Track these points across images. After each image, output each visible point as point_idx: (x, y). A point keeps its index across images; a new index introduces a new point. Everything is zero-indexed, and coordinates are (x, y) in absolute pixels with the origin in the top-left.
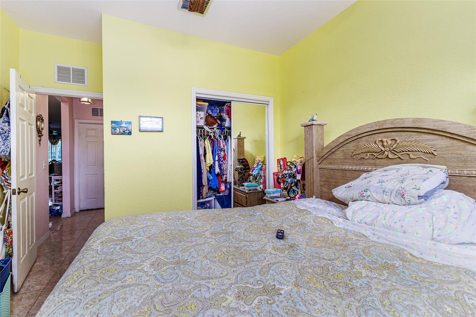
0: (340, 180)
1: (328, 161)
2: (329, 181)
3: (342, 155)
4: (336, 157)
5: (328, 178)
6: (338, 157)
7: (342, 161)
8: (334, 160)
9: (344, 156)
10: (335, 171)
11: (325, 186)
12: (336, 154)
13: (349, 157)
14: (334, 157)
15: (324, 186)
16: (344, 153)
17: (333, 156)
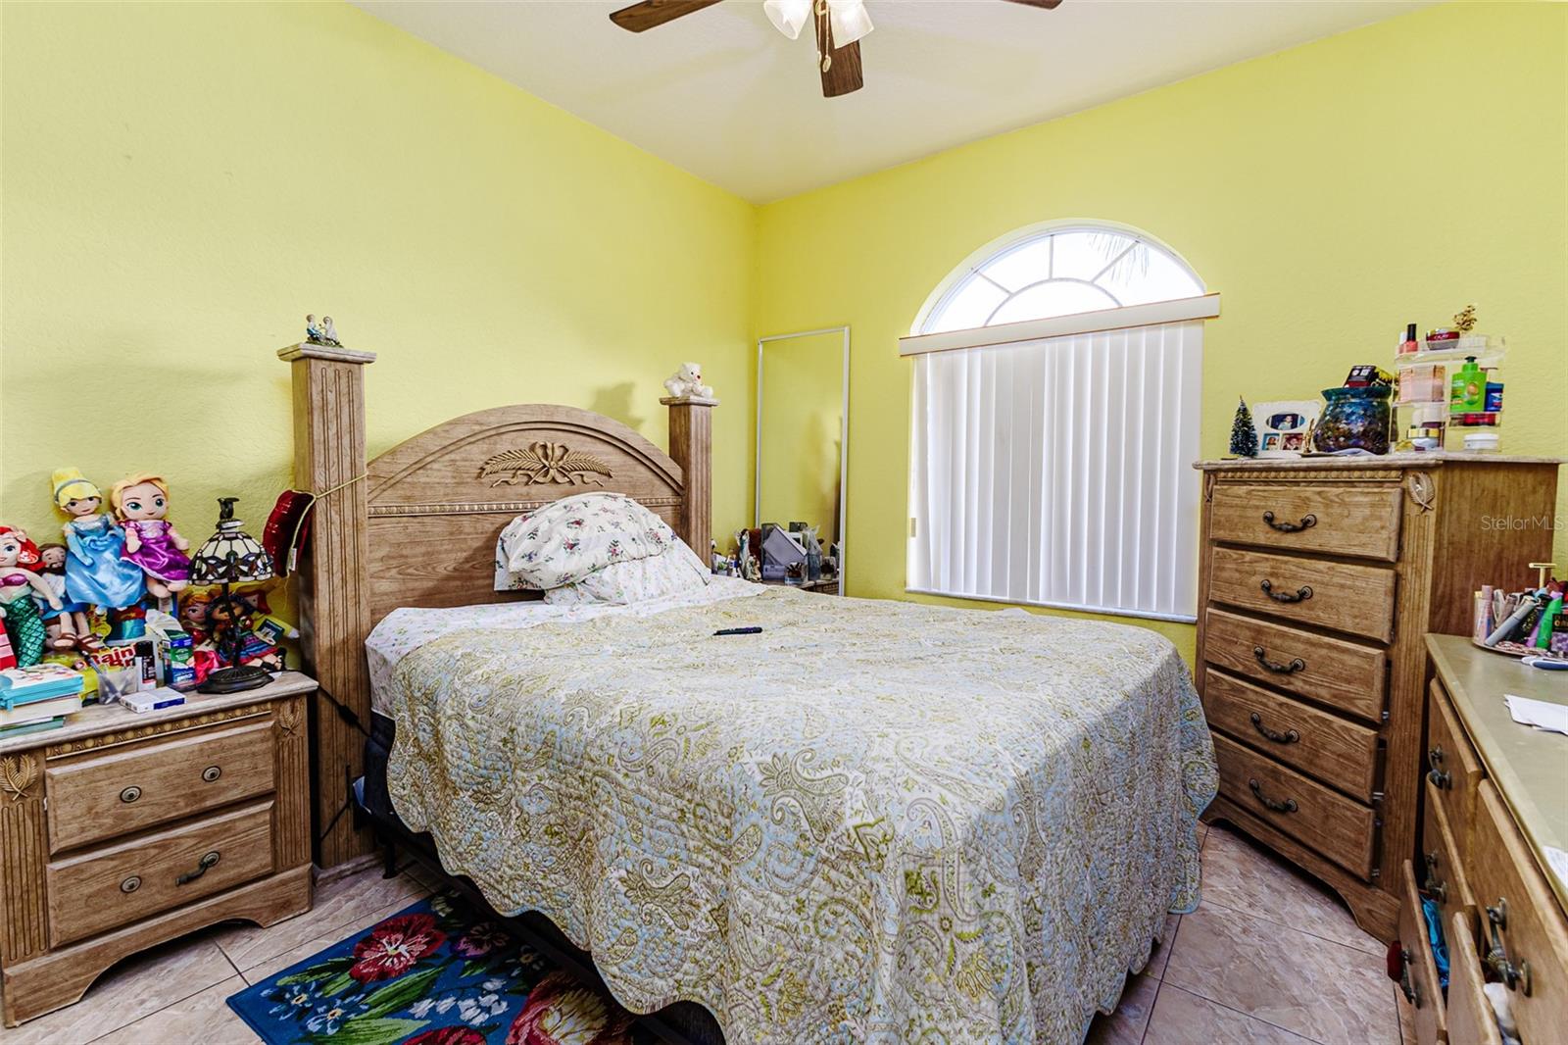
0: (442, 545)
1: (401, 492)
2: (402, 556)
3: (450, 474)
4: (428, 480)
5: (399, 545)
6: (437, 480)
7: (448, 491)
8: (424, 488)
9: (455, 477)
10: (426, 520)
11: (388, 575)
12: (431, 469)
13: (469, 480)
14: (423, 480)
15: (382, 574)
16: (456, 470)
17: (422, 477)
